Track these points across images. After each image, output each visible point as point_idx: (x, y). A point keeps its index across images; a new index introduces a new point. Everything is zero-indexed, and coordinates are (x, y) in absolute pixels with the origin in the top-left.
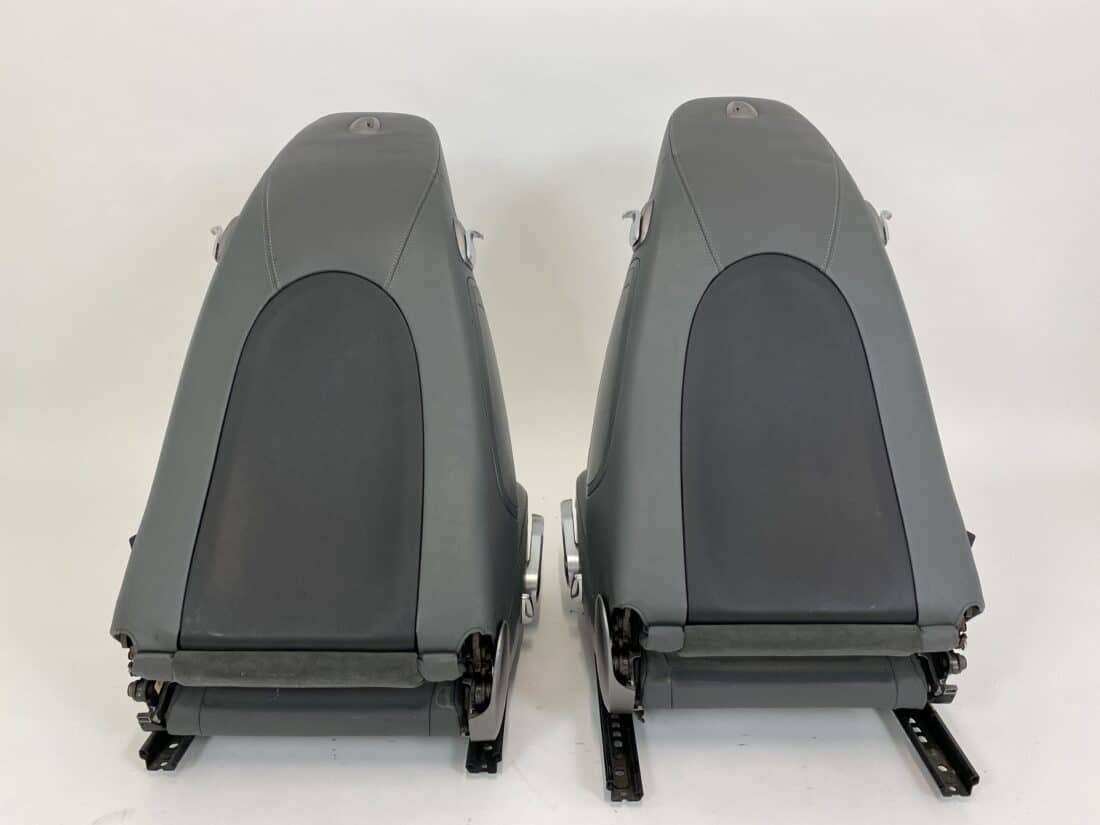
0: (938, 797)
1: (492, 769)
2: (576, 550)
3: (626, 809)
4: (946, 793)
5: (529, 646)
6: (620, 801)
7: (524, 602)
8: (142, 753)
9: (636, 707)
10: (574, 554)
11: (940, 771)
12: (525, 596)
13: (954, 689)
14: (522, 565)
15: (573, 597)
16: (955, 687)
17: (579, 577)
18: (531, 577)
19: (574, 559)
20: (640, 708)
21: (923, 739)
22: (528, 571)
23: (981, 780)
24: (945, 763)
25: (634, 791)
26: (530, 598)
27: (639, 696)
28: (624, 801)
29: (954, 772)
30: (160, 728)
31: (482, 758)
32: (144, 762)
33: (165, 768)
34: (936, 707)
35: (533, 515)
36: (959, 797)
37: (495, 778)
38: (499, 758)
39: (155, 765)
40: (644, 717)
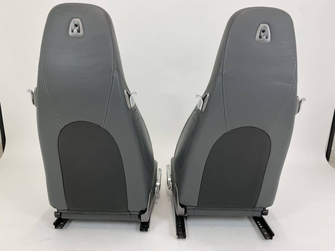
0: (264, 240)
1: (146, 230)
2: (170, 177)
3: (182, 241)
4: (266, 239)
5: (157, 203)
6: (180, 238)
7: (156, 189)
8: (54, 224)
9: (185, 215)
10: (170, 178)
11: (265, 234)
12: (156, 188)
13: (268, 211)
14: (156, 180)
15: (169, 189)
16: (268, 210)
17: (171, 183)
18: (158, 184)
19: (170, 179)
20: (186, 215)
21: (261, 226)
22: (157, 182)
23: (275, 235)
24: (266, 232)
25: (184, 236)
26: (158, 189)
27: (186, 211)
28: (181, 239)
29: (268, 234)
30: (60, 217)
31: (144, 228)
32: (54, 226)
33: (60, 228)
34: (264, 216)
35: (159, 169)
36: (269, 240)
37: (147, 233)
38: (148, 227)
39: (57, 227)
40: (187, 219)
